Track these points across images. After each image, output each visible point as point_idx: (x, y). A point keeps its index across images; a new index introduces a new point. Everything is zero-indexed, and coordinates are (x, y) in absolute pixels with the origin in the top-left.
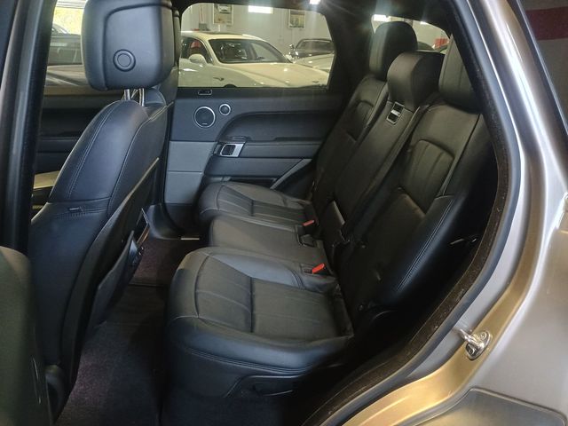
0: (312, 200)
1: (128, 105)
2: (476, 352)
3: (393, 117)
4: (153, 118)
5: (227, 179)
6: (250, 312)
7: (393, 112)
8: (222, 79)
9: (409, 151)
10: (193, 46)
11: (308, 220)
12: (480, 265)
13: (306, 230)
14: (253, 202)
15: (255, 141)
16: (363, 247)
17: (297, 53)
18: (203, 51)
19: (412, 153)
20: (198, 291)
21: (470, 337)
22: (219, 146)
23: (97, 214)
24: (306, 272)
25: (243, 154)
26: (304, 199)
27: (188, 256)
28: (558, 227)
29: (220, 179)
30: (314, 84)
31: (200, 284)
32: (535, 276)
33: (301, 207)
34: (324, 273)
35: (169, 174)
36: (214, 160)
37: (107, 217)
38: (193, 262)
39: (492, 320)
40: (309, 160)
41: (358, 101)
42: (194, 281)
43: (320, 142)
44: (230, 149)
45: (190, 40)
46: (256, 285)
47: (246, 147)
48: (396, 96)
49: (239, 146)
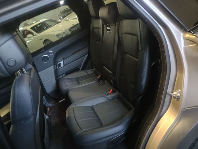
0: (95, 68)
1: (22, 77)
2: (178, 98)
3: (109, 30)
4: (32, 76)
5: (64, 75)
6: (97, 118)
7: (108, 28)
8: (42, 39)
9: (121, 39)
10: (26, 32)
11: (98, 76)
12: (165, 69)
13: (99, 79)
14: (77, 79)
15: (66, 58)
16: (122, 77)
17: (61, 17)
18: (30, 33)
19: (122, 40)
20: (77, 122)
21: (173, 94)
22: (55, 66)
23: (31, 120)
24: (108, 94)
25: (65, 64)
26: (92, 68)
27: (67, 111)
28: (184, 46)
29: (62, 76)
30: (73, 25)
31: (77, 119)
32: (185, 65)
33: (93, 72)
34: (113, 92)
35: (44, 83)
36: (56, 71)
37: (35, 118)
38: (70, 112)
39: (178, 85)
40: (87, 55)
41: (94, 29)
42: (74, 118)
43: (88, 48)
44: (60, 65)
45: (23, 31)
46: (94, 108)
47: (64, 61)
48: (106, 22)
49: (62, 62)
